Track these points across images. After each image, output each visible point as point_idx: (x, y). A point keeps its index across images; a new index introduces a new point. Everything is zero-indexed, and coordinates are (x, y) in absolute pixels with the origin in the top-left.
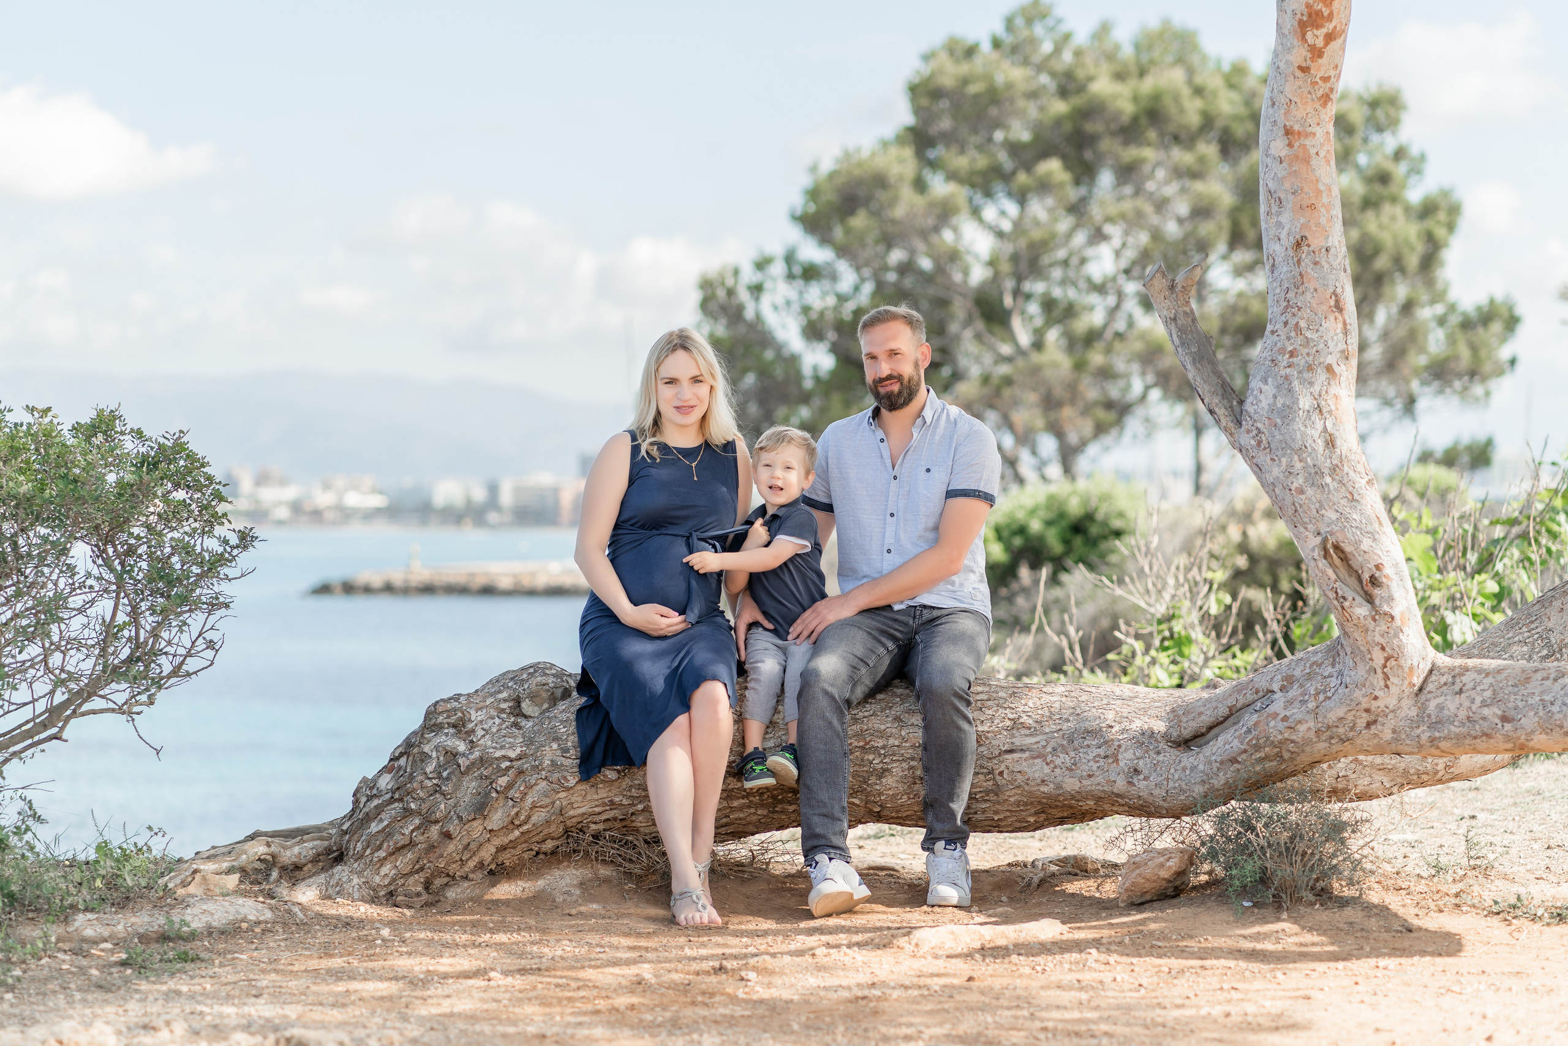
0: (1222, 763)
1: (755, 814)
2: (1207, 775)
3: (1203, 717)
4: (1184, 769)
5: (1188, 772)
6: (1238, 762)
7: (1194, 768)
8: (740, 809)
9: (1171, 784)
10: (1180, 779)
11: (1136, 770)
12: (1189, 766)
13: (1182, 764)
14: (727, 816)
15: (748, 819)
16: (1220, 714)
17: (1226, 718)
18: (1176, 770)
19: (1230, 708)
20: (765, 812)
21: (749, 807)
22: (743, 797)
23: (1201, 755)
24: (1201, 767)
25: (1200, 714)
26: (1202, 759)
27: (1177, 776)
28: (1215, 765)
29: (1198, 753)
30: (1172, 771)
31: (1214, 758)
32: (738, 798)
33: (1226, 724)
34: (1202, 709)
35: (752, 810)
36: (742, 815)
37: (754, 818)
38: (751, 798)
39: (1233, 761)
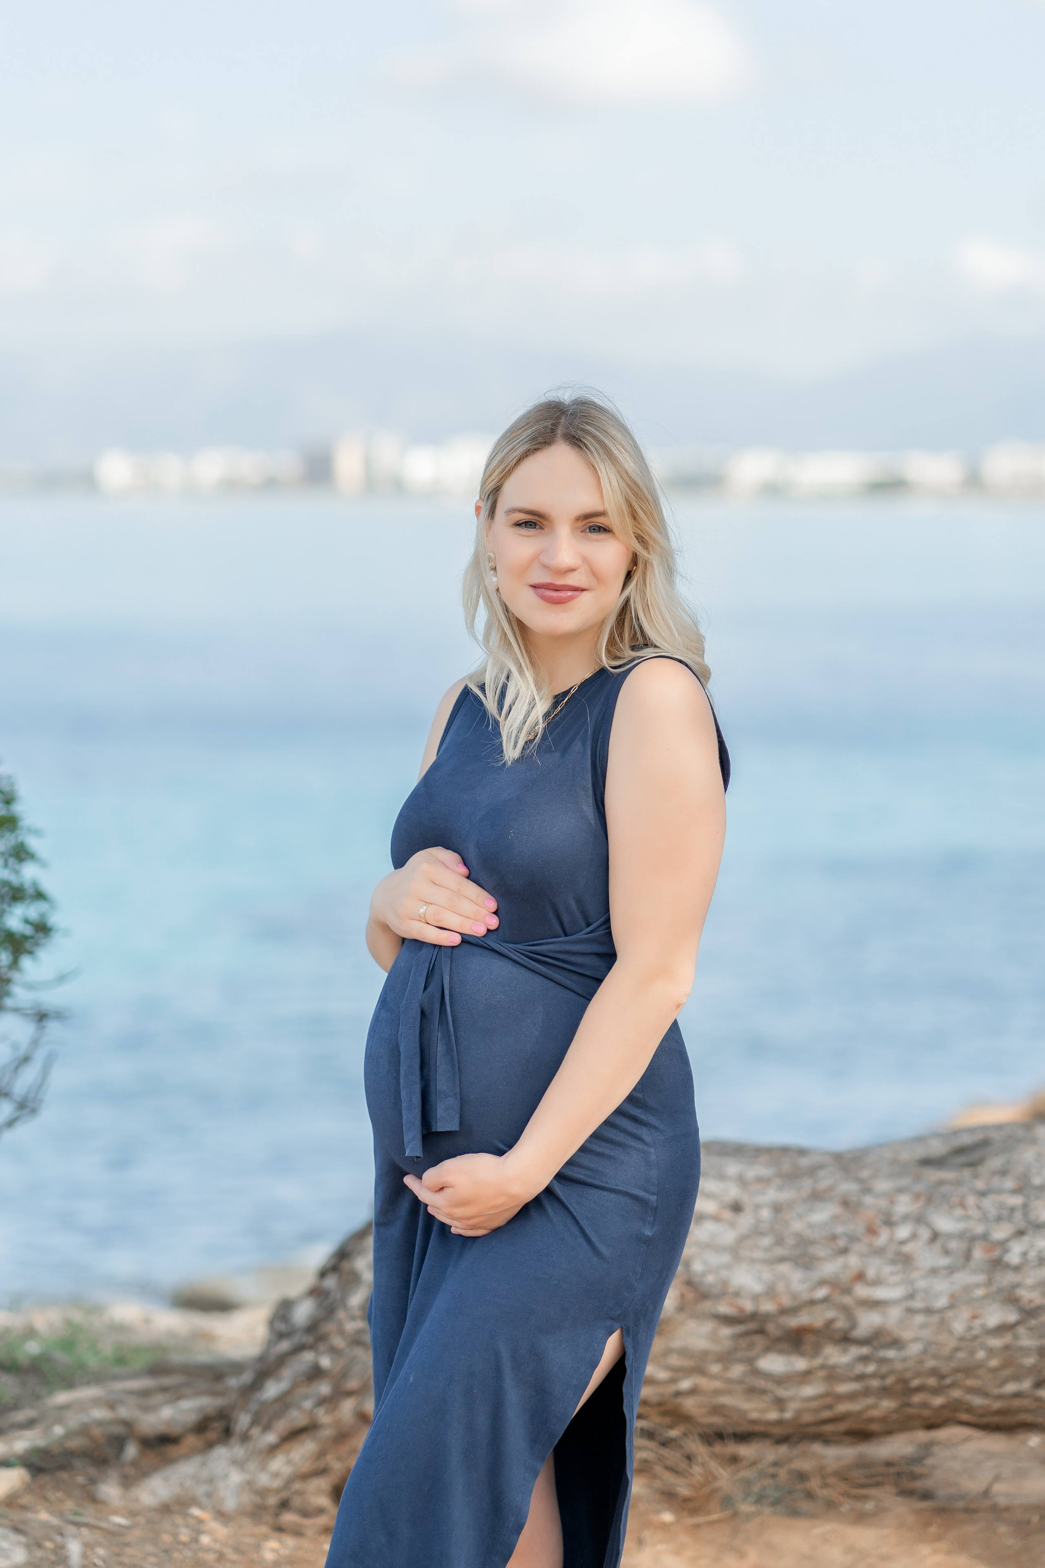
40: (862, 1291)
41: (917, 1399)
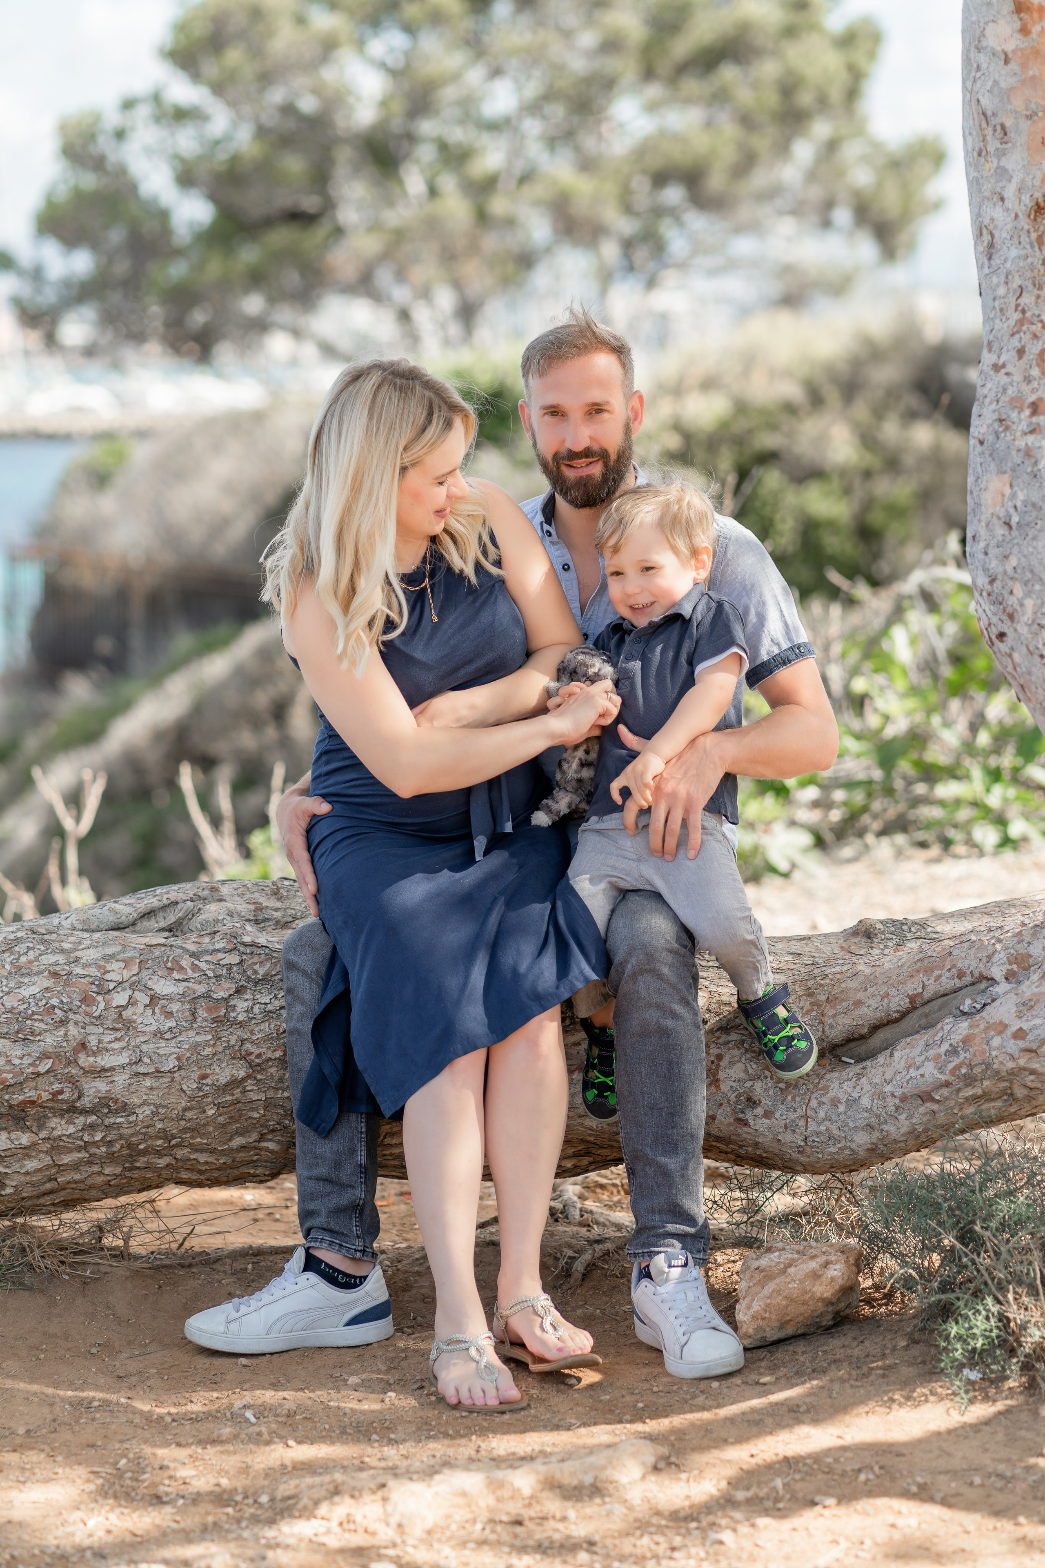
0: (904, 1099)
1: (100, 1173)
2: (878, 1116)
3: (864, 1010)
4: (835, 1102)
5: (842, 1108)
6: (933, 1100)
7: (852, 1102)
8: (76, 1166)
9: (812, 1126)
10: (828, 1118)
11: (749, 1099)
12: (843, 1097)
13: (831, 1094)
14: (50, 1179)
15: (89, 1182)
16: (893, 1006)
17: (904, 1014)
18: (821, 1103)
19: (912, 999)
20: (118, 1170)
21: (90, 1163)
22: (79, 1149)
23: (864, 1080)
24: (865, 1102)
25: (858, 1003)
26: (867, 1087)
27: (822, 1114)
28: (891, 1103)
29: (859, 1076)
30: (814, 1103)
31: (888, 1089)
32: (70, 1151)
33: (905, 1024)
34: (860, 995)
35: (95, 1168)
36: (77, 1177)
37: (100, 1179)
38: (94, 1150)
39: (925, 1097)
40: (85, 1060)
41: (141, 1162)
